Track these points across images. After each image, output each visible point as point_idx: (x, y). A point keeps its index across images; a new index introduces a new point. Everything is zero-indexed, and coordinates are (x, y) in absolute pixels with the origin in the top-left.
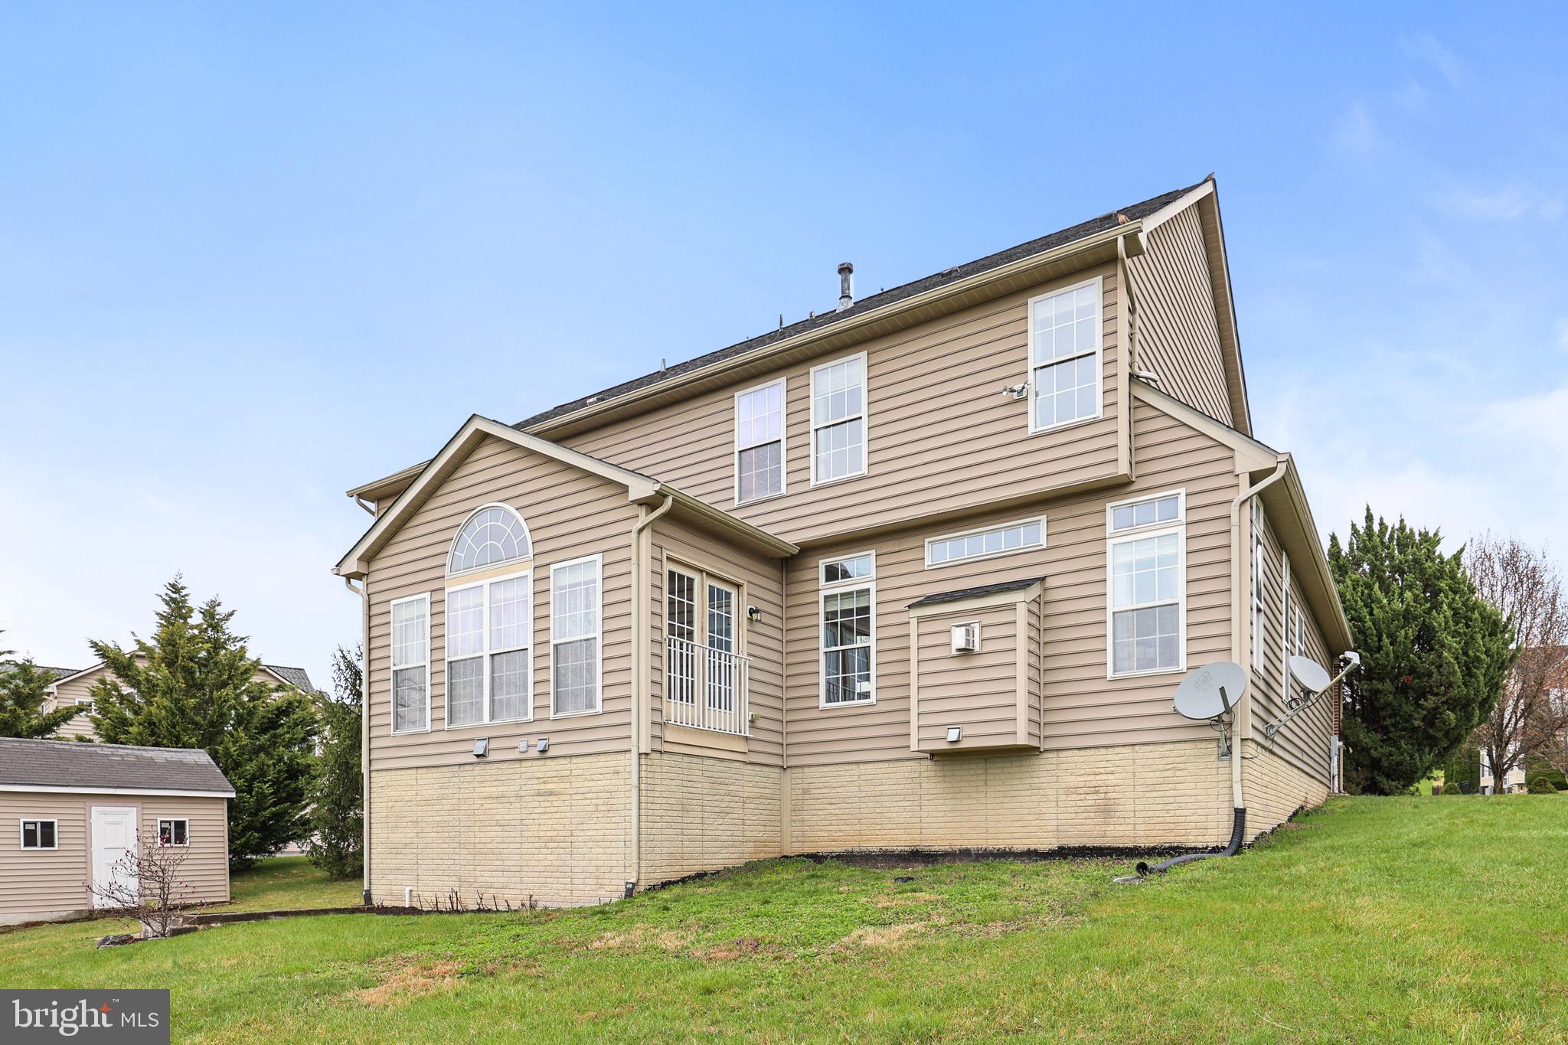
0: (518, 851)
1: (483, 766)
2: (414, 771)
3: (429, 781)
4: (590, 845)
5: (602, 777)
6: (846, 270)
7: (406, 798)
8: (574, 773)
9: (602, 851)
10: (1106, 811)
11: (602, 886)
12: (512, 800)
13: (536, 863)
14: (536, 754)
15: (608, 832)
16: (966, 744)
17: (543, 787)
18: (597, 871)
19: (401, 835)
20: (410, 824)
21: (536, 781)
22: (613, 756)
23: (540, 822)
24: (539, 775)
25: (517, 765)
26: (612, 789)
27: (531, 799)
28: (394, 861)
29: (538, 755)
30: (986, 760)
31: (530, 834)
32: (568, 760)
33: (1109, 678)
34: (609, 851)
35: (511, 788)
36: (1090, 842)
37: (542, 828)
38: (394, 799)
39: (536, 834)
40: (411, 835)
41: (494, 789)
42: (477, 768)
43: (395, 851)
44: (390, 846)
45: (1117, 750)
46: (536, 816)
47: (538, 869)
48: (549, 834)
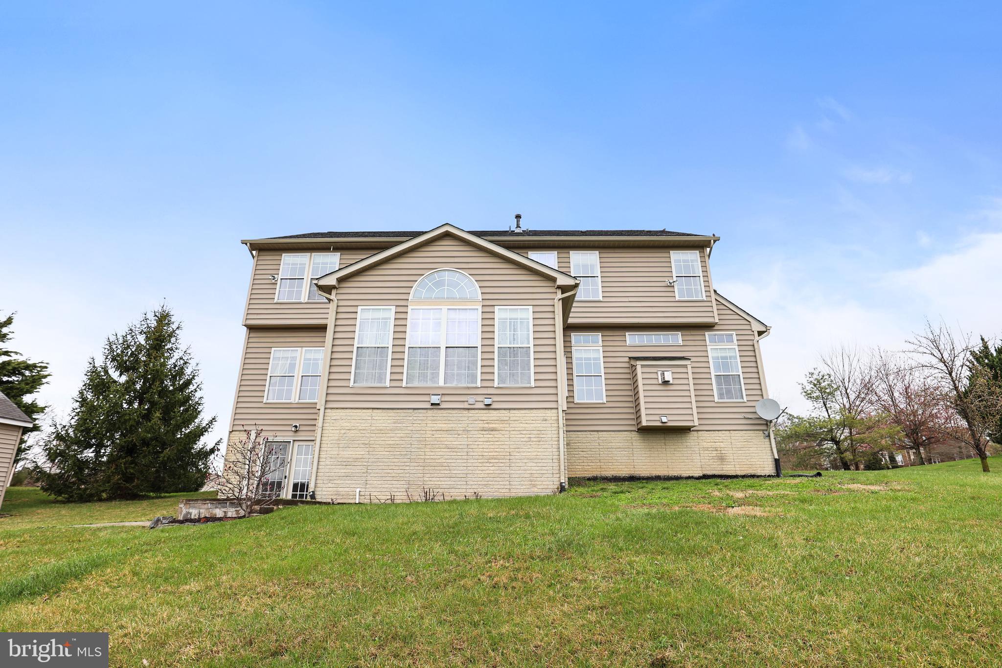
0: (465, 464)
1: (435, 411)
2: (370, 411)
3: (384, 418)
4: (525, 461)
5: (534, 422)
6: (518, 217)
7: (360, 428)
8: (511, 419)
9: (535, 464)
10: (722, 459)
11: (534, 486)
12: (459, 432)
13: (480, 472)
14: (481, 406)
15: (539, 454)
16: (670, 424)
17: (486, 425)
18: (531, 477)
19: (351, 453)
20: (362, 446)
21: (482, 422)
22: (542, 411)
23: (484, 446)
24: (483, 418)
25: (466, 412)
26: (541, 429)
27: (477, 432)
28: (342, 471)
29: (484, 407)
30: (664, 433)
31: (476, 454)
32: (508, 411)
33: (716, 402)
34: (540, 465)
35: (460, 425)
36: (717, 473)
37: (485, 450)
38: (348, 428)
39: (479, 454)
40: (363, 453)
41: (445, 425)
42: (429, 411)
43: (344, 464)
44: (340, 460)
45: (723, 432)
46: (481, 443)
47: (483, 475)
48: (490, 454)
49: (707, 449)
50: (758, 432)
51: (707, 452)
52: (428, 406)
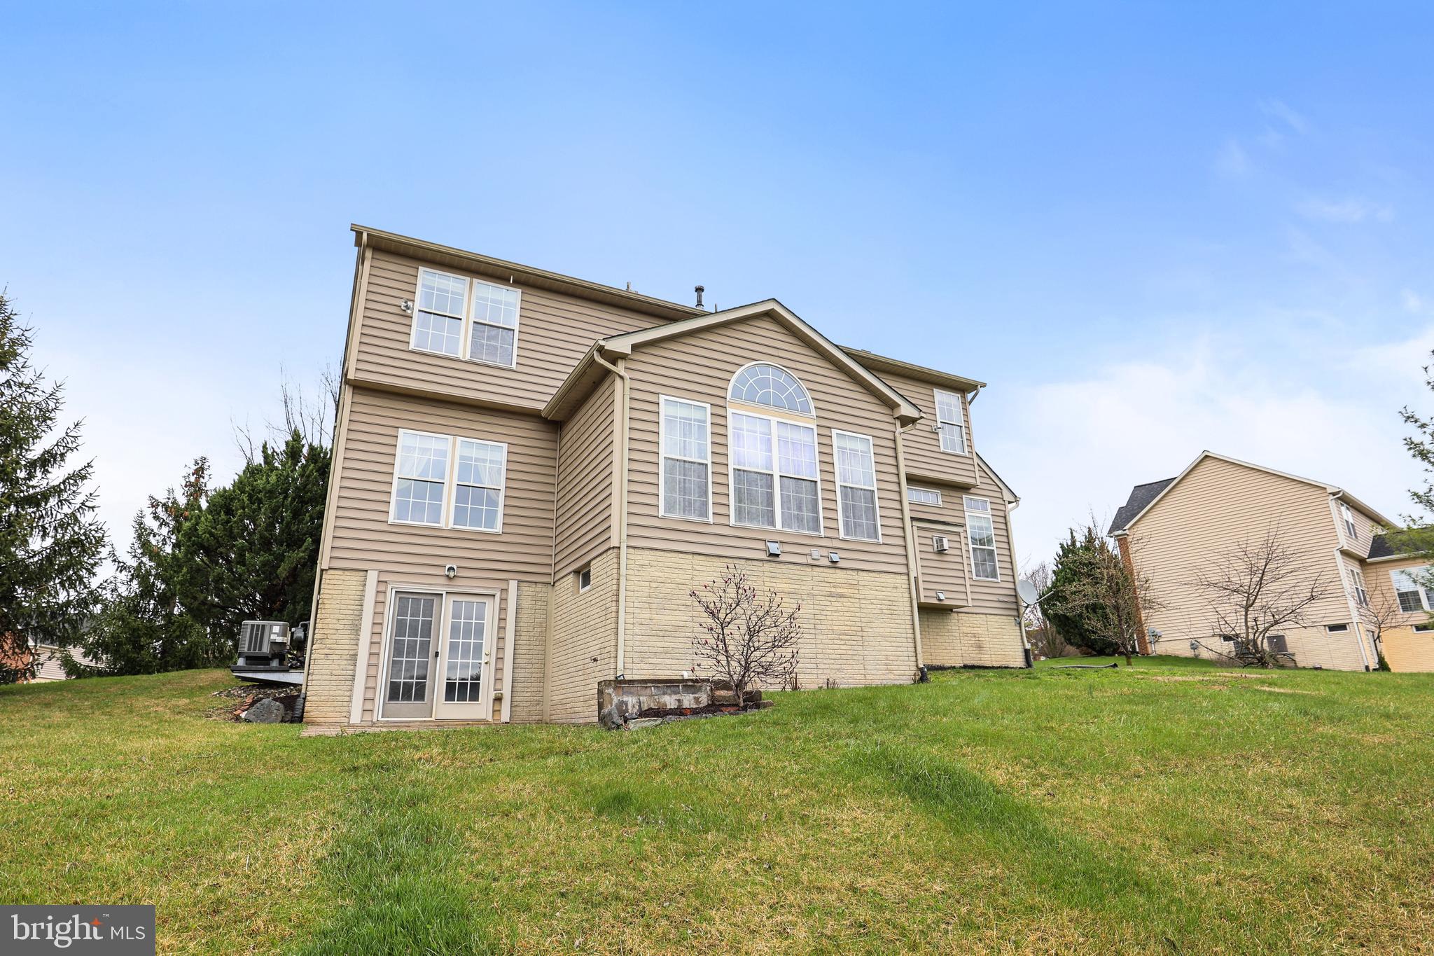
0: (813, 641)
1: (774, 565)
2: (690, 556)
3: (708, 569)
4: (879, 639)
5: (884, 589)
6: (699, 290)
7: (678, 581)
8: (861, 583)
9: (889, 644)
10: (979, 647)
11: (890, 671)
12: (804, 597)
13: (832, 652)
14: (826, 562)
15: (893, 630)
16: (947, 602)
17: (833, 590)
18: (887, 660)
19: (669, 618)
20: (683, 608)
21: (828, 585)
22: (892, 575)
23: (833, 617)
24: (830, 580)
25: (809, 569)
26: (893, 599)
27: (823, 598)
28: (659, 644)
29: (829, 564)
30: (927, 613)
31: (824, 627)
32: (856, 572)
33: (974, 579)
34: (894, 644)
35: (803, 587)
36: (976, 663)
37: (834, 622)
38: (660, 580)
39: (829, 627)
40: (684, 618)
41: (785, 586)
42: (767, 565)
43: (661, 634)
45: (981, 616)
46: (829, 613)
47: (834, 656)
48: (841, 628)
49: (966, 635)
50: (1009, 618)
51: (966, 638)
52: (763, 556)
